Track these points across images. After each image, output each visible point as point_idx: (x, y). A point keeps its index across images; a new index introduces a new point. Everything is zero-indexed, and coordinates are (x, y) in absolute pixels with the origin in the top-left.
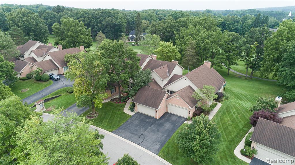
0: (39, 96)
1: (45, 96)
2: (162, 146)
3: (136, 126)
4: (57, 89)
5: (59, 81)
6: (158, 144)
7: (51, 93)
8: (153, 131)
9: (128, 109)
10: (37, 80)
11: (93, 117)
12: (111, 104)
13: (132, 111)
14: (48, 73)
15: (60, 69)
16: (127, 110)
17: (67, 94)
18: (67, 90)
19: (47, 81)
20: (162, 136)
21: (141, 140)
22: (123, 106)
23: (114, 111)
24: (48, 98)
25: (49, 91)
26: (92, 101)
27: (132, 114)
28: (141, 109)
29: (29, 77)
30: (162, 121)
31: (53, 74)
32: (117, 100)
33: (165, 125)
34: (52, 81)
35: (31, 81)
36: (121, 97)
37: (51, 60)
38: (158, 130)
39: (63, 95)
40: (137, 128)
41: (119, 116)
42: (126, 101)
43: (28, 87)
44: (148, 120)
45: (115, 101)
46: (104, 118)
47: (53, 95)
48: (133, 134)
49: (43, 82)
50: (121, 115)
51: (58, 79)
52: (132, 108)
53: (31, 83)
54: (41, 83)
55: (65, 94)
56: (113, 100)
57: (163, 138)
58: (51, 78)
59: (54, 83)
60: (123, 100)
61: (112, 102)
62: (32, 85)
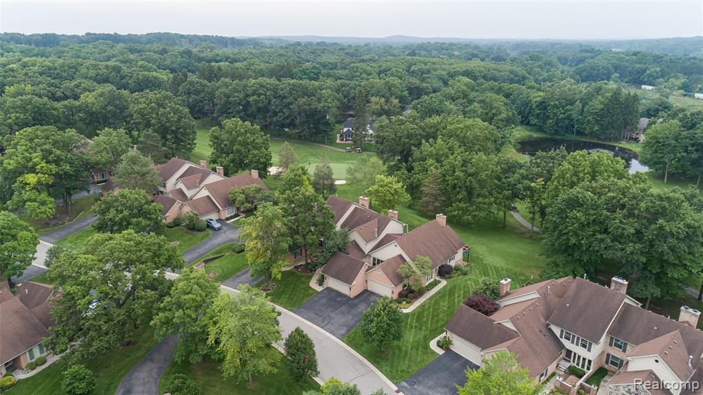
0: (195, 255)
1: (203, 255)
2: (348, 331)
3: (323, 305)
4: (218, 246)
5: (220, 232)
6: (344, 328)
7: (211, 250)
8: (343, 313)
9: (315, 281)
10: (189, 229)
11: (269, 290)
12: (295, 273)
13: (321, 285)
14: (204, 218)
15: (222, 212)
16: (313, 284)
17: (233, 253)
18: (233, 247)
19: (204, 230)
20: (352, 319)
21: (325, 323)
22: (310, 278)
23: (297, 284)
24: (208, 258)
25: (207, 246)
26: (268, 269)
27: (319, 289)
28: (332, 283)
29: (176, 223)
30: (356, 301)
31: (211, 220)
32: (303, 267)
33: (360, 306)
34: (210, 232)
35: (181, 229)
36: (308, 264)
37: (208, 197)
38: (349, 313)
39: (227, 254)
40: (323, 308)
41: (303, 290)
42: (315, 271)
43: (178, 240)
44: (339, 299)
45: (300, 270)
46: (283, 292)
47: (214, 254)
48: (317, 315)
49: (198, 233)
50: (305, 290)
51: (219, 229)
52: (321, 282)
53: (181, 233)
54: (195, 233)
55: (229, 253)
56: (296, 268)
57: (353, 322)
58: (209, 226)
59: (213, 235)
60: (310, 269)
61: (295, 271)
62: (182, 236)
